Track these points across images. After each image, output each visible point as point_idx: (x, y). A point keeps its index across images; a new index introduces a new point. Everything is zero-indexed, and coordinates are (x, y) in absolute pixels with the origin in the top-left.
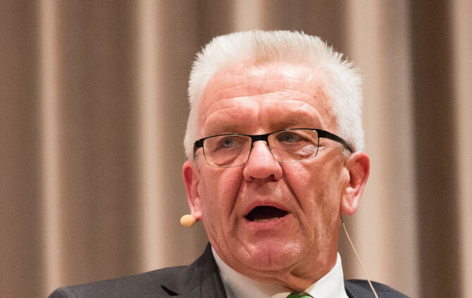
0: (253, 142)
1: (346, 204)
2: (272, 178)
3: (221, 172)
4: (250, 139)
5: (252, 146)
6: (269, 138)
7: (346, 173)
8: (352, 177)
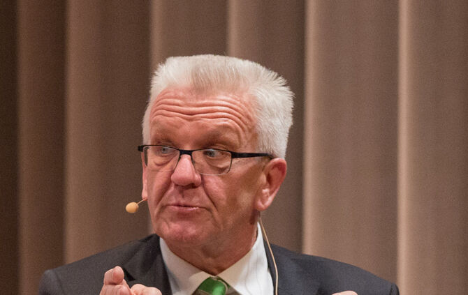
0: (181, 154)
1: (260, 203)
2: (193, 186)
3: (158, 171)
4: (179, 152)
5: (180, 158)
6: (193, 153)
7: (263, 178)
8: (269, 179)
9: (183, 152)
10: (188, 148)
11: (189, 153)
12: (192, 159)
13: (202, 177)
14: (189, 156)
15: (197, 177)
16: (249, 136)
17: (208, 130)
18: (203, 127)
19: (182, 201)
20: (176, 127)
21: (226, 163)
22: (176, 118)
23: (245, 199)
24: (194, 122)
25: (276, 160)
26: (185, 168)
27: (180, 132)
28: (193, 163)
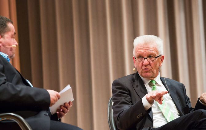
7: (160, 60)
9: (145, 58)
11: (146, 58)
15: (149, 63)
16: (157, 53)
19: (146, 68)
22: (142, 51)
26: (146, 62)
28: (147, 60)
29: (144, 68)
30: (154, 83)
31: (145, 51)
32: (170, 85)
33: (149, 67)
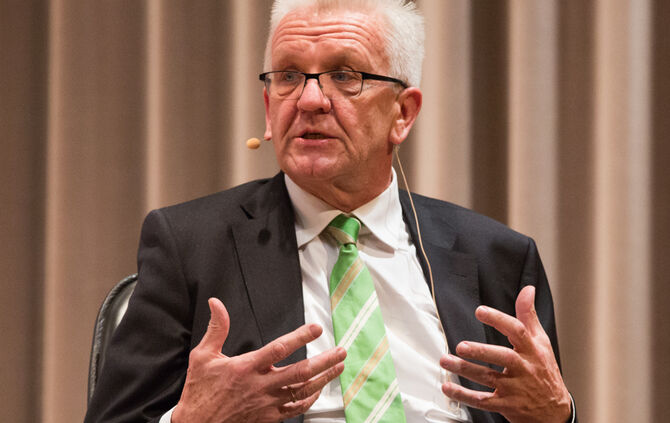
0: (307, 79)
1: (394, 134)
2: (322, 111)
3: (282, 100)
4: (304, 77)
5: (306, 83)
6: (320, 77)
7: (397, 107)
8: (404, 110)
9: (310, 76)
10: (314, 71)
11: (316, 76)
12: (319, 83)
13: (331, 100)
14: (316, 80)
15: (326, 101)
16: (379, 60)
17: (335, 51)
18: (329, 48)
19: (311, 127)
20: (302, 50)
21: (357, 87)
23: (380, 129)
24: (320, 43)
25: (411, 89)
26: (313, 93)
27: (305, 55)
28: (321, 87)
29: (299, 125)
30: (349, 232)
31: (315, 41)
32: (448, 245)
33: (328, 124)
